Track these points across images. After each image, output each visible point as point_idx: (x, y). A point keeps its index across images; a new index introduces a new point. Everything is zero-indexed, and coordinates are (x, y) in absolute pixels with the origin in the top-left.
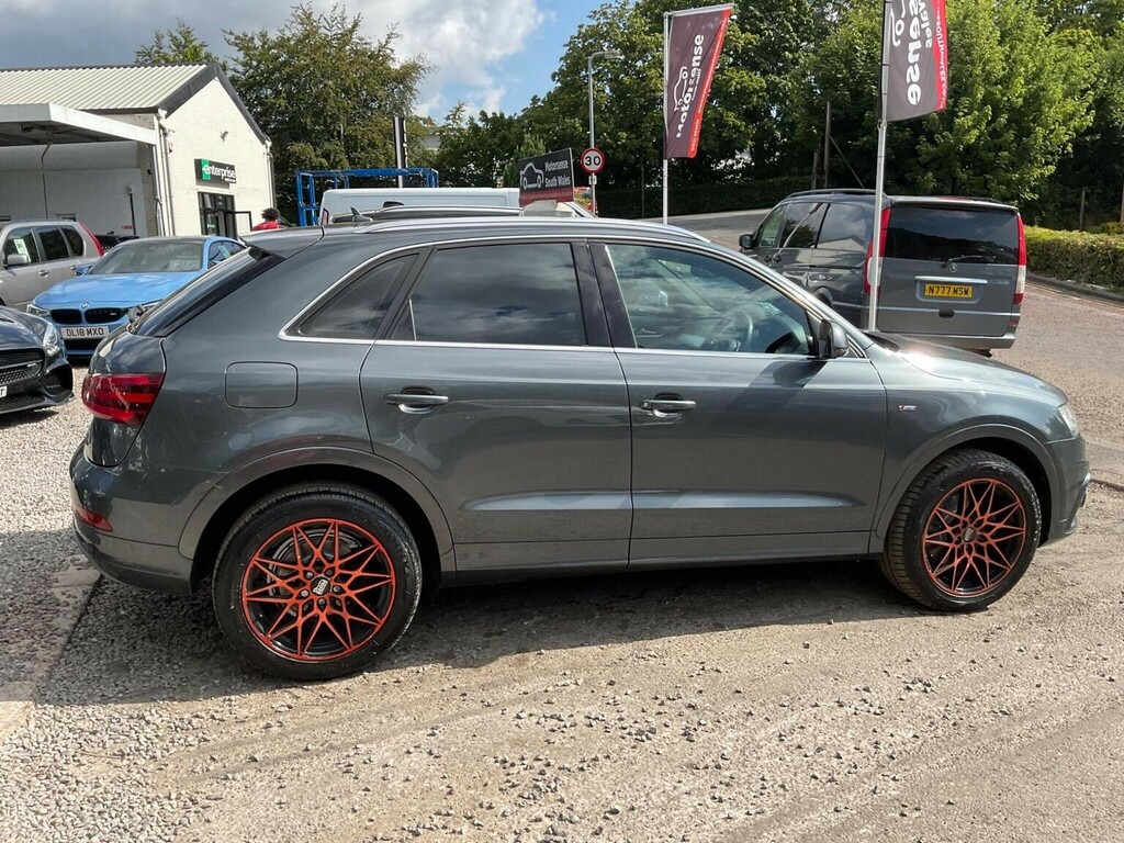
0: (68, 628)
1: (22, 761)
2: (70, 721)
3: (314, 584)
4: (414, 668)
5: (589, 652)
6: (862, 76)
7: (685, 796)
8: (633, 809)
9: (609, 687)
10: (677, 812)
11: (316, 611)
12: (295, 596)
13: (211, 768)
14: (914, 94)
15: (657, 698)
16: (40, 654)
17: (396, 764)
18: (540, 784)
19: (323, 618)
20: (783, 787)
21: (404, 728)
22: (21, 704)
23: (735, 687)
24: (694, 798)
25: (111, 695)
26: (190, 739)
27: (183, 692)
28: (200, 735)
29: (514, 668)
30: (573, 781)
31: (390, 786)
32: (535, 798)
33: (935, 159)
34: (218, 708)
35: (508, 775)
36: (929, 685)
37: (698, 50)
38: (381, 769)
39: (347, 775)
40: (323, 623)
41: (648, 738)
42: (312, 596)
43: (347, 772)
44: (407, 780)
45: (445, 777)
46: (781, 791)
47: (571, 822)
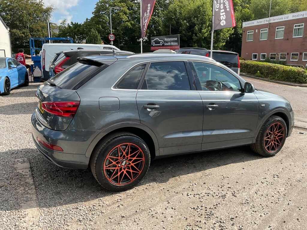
0: (32, 183)
1: (49, 227)
2: (54, 212)
3: (122, 163)
4: (148, 184)
5: (191, 175)
6: (178, 18)
7: (246, 212)
8: (237, 217)
9: (204, 184)
10: (248, 216)
11: (123, 170)
12: (117, 166)
13: (112, 221)
14: (223, 23)
15: (219, 186)
16: (30, 192)
17: (165, 213)
18: (208, 213)
19: (125, 172)
20: (267, 206)
21: (159, 202)
22: (36, 209)
23: (236, 181)
24: (248, 212)
25: (62, 203)
26: (98, 213)
27: (84, 199)
28: (100, 211)
29: (175, 182)
30: (216, 212)
31: (168, 219)
32: (210, 218)
33: (197, 40)
34: (99, 203)
35: (198, 212)
36: (278, 176)
37: (149, 8)
38: (162, 215)
39: (154, 218)
40: (125, 174)
41: (226, 198)
42: (122, 166)
43: (153, 217)
44: (172, 217)
45: (181, 215)
46: (267, 207)
47: (224, 223)
